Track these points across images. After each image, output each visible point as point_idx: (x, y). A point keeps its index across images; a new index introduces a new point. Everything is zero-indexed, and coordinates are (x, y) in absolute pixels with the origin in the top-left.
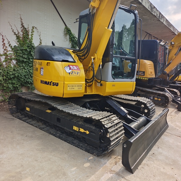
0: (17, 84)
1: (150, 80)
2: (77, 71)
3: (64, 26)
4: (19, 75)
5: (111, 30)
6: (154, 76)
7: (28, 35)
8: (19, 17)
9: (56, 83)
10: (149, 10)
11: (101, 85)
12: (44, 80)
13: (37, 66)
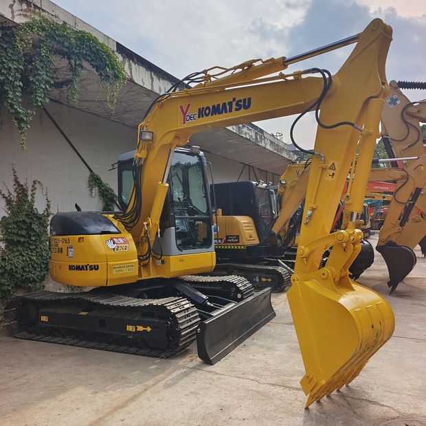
0: (8, 285)
1: (250, 249)
2: (125, 245)
3: (88, 173)
4: (13, 267)
5: (167, 185)
6: (257, 242)
7: (26, 196)
8: (11, 169)
9: (95, 266)
10: (235, 131)
11: (163, 262)
12: (75, 264)
13: (60, 245)
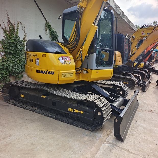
0: (5, 74)
1: (119, 67)
2: (69, 61)
3: (45, 22)
4: (8, 66)
5: (97, 27)
6: (121, 64)
7: (14, 29)
8: (6, 13)
9: (52, 72)
11: (87, 72)
12: (40, 70)
13: (32, 57)
